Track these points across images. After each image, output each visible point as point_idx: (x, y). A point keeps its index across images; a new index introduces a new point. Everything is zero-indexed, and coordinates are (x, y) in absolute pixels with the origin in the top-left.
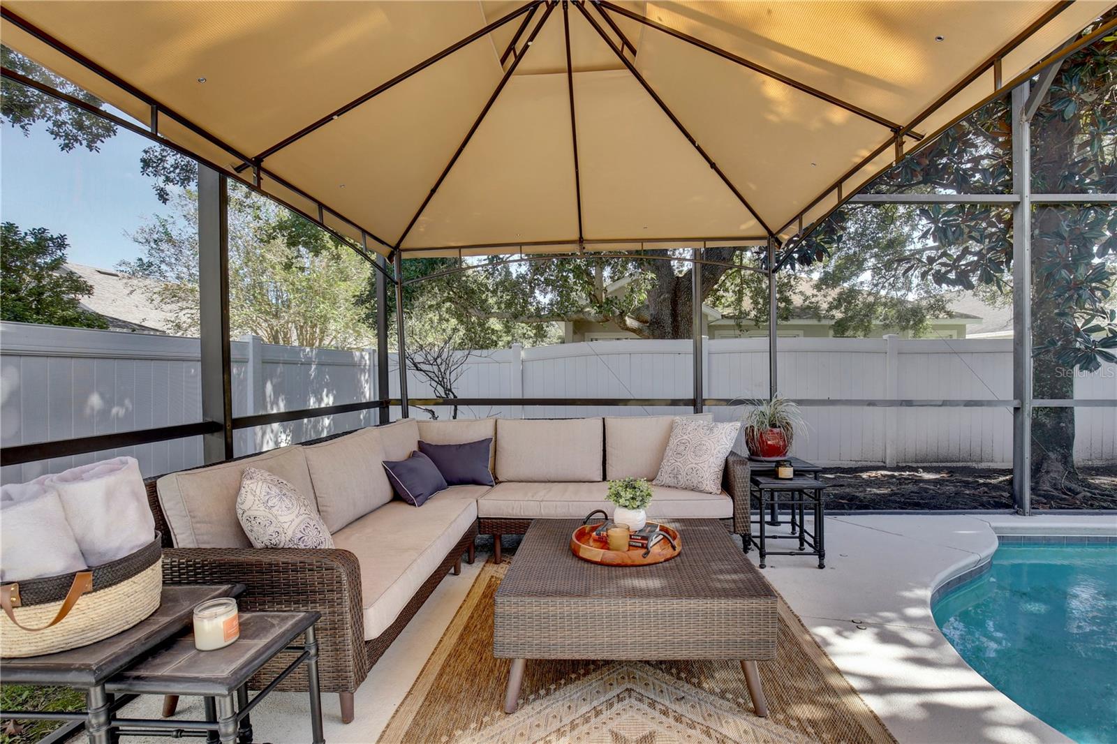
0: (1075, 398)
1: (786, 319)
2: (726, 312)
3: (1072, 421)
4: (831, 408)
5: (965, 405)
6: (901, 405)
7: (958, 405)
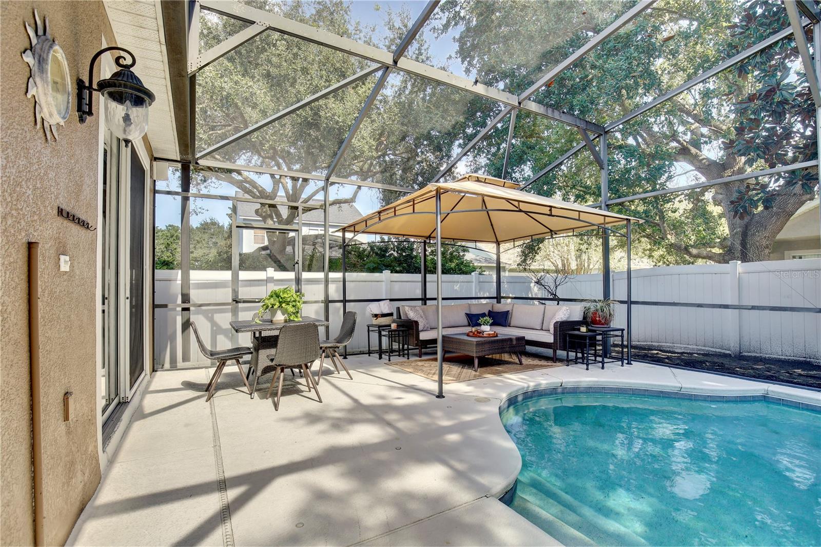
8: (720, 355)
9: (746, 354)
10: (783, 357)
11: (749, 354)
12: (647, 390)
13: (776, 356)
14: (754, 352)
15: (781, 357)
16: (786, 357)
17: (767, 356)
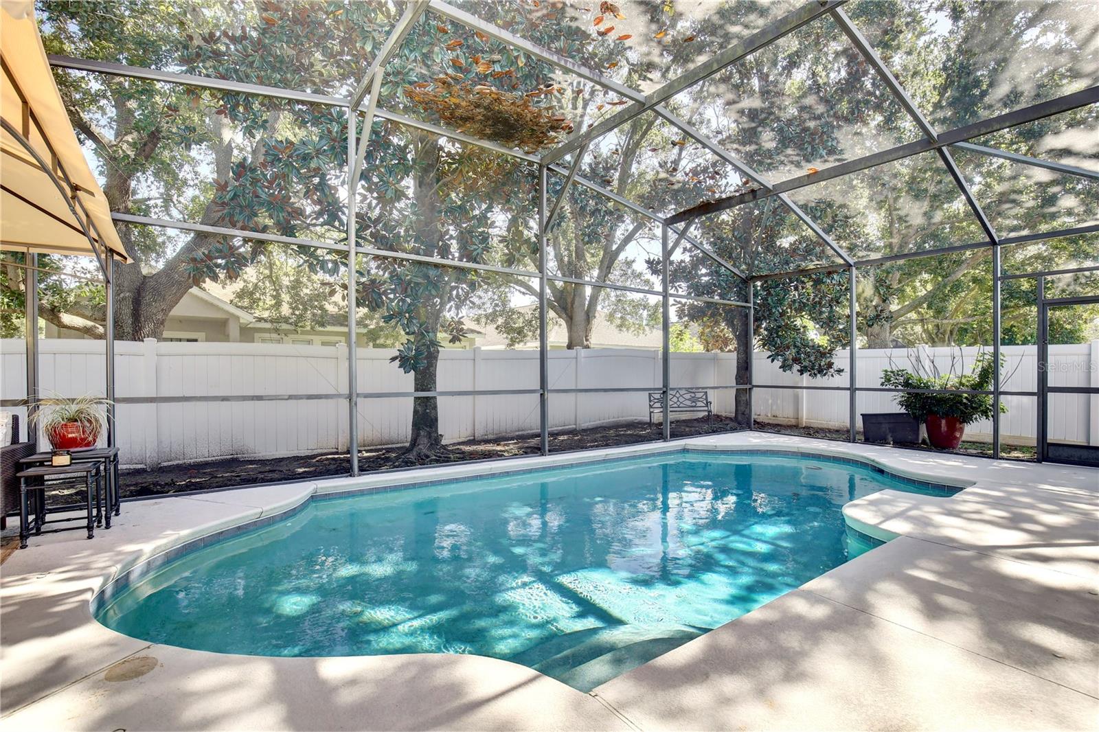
0: (437, 390)
1: (323, 325)
2: (266, 314)
3: (435, 408)
4: (185, 403)
5: (308, 398)
6: (252, 400)
7: (302, 398)
8: (128, 474)
9: (166, 464)
10: (210, 459)
11: (170, 463)
12: (222, 532)
13: (202, 460)
14: (177, 459)
15: (207, 459)
16: (213, 459)
17: (193, 461)
